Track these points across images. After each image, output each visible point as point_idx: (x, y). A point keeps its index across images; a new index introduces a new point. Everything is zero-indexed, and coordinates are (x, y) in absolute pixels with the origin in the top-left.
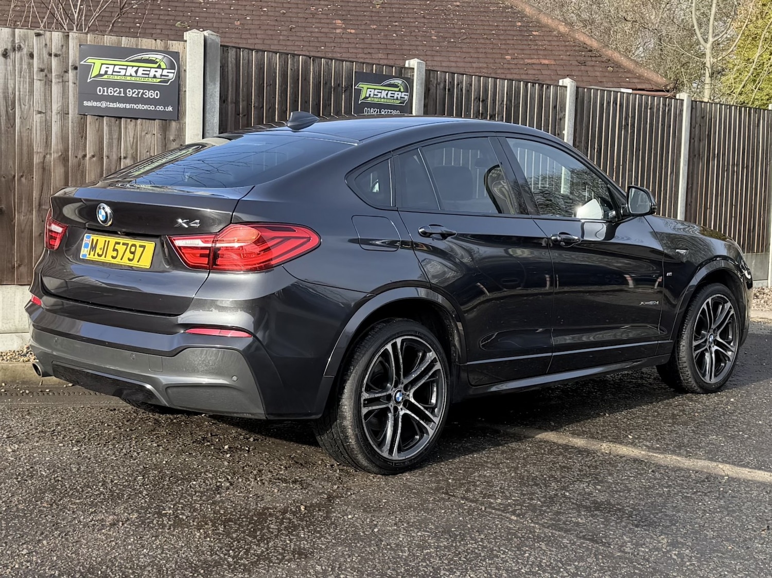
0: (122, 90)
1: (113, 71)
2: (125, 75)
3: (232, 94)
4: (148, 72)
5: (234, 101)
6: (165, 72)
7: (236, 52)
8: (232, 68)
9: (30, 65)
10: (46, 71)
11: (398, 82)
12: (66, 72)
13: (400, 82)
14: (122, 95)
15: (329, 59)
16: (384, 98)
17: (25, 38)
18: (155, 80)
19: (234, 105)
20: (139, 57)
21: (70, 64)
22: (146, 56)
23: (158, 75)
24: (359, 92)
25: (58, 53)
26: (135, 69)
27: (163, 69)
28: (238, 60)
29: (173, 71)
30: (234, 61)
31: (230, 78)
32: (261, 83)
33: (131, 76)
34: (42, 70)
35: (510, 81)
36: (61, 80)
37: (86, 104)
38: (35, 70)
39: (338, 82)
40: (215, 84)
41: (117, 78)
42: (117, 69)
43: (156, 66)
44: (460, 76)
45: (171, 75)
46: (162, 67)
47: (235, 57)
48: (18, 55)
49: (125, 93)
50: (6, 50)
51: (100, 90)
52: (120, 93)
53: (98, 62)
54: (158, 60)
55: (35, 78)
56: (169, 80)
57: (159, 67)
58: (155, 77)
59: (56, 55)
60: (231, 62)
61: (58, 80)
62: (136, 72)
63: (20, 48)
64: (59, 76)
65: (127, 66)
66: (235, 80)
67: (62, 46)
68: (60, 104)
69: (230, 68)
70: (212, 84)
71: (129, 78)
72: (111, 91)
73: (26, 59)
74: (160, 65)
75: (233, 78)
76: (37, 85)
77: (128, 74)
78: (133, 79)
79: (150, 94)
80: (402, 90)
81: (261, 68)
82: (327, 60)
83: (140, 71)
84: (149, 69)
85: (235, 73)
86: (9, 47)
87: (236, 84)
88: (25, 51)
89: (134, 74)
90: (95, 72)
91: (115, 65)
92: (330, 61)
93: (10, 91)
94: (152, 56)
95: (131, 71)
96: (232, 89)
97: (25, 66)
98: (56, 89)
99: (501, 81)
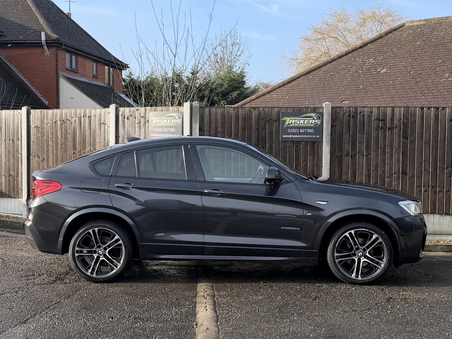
0: (162, 129)
1: (160, 122)
2: (163, 123)
3: (207, 128)
4: (171, 121)
5: (208, 130)
6: (177, 121)
7: (209, 109)
8: (207, 116)
9: (135, 122)
10: (140, 123)
11: (313, 115)
12: (146, 123)
13: (314, 115)
14: (162, 131)
15: (265, 107)
16: (302, 123)
17: (134, 112)
18: (173, 124)
19: (208, 132)
20: (168, 115)
21: (147, 120)
22: (170, 115)
23: (175, 122)
24: (285, 121)
25: (143, 116)
26: (167, 120)
27: (176, 119)
28: (210, 113)
29: (180, 120)
30: (208, 113)
31: (206, 120)
32: (223, 121)
33: (165, 123)
34: (138, 123)
35: (406, 108)
36: (144, 126)
37: (151, 135)
38: (136, 123)
39: (271, 118)
40: (196, 124)
41: (161, 124)
42: (161, 121)
43: (174, 118)
44: (362, 109)
45: (179, 121)
46: (176, 118)
47: (208, 111)
48: (131, 118)
49: (163, 130)
50: (128, 116)
51: (155, 130)
52: (162, 130)
53: (155, 118)
54: (175, 116)
55: (136, 126)
56: (179, 123)
57: (175, 119)
58: (173, 122)
59: (142, 117)
60: (207, 114)
61: (143, 127)
62: (167, 121)
63: (132, 115)
64: (143, 125)
65: (164, 119)
66: (208, 121)
67: (145, 113)
68: (144, 136)
69: (206, 116)
70: (194, 124)
71: (165, 124)
72: (159, 130)
73: (134, 119)
74: (175, 118)
75: (207, 121)
76: (137, 129)
77: (164, 122)
78: (166, 124)
79: (172, 130)
80: (315, 118)
81: (223, 115)
82: (263, 108)
83: (169, 121)
84: (171, 120)
85: (208, 118)
86: (129, 116)
87: (210, 123)
88: (134, 116)
89: (166, 122)
90: (154, 123)
91: (160, 119)
92: (265, 108)
93: (129, 132)
94: (173, 114)
95: (165, 121)
96: (207, 125)
97: (133, 122)
98: (143, 130)
99: (398, 109)
